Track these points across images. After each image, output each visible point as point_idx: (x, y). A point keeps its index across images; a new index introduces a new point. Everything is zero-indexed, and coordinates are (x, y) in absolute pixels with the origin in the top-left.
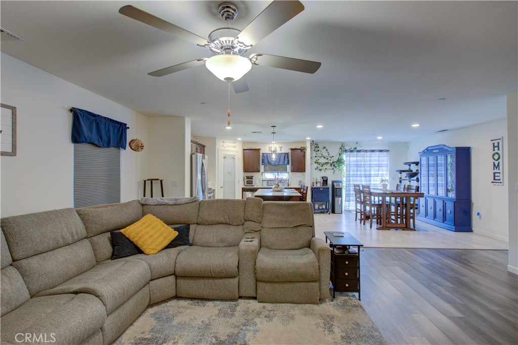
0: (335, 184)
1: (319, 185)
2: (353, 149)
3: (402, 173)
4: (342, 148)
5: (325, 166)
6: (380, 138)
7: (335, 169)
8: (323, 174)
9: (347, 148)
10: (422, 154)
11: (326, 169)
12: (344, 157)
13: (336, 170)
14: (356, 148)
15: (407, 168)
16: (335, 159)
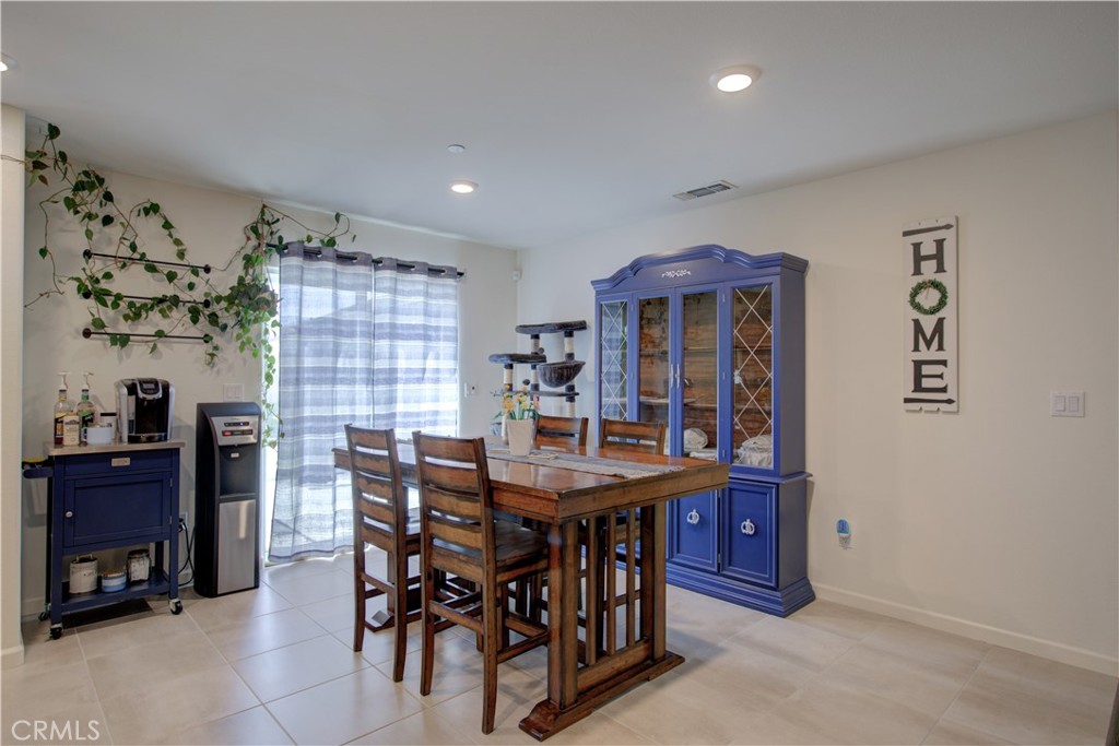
0: (218, 423)
1: (101, 438)
2: (315, 244)
3: (518, 366)
4: (264, 230)
5: (154, 321)
6: (462, 189)
7: (217, 340)
8: (140, 364)
9: (289, 236)
10: (606, 286)
11: (160, 334)
12: (273, 276)
13: (227, 344)
14: (332, 242)
15: (525, 346)
16: (223, 283)
